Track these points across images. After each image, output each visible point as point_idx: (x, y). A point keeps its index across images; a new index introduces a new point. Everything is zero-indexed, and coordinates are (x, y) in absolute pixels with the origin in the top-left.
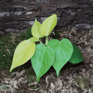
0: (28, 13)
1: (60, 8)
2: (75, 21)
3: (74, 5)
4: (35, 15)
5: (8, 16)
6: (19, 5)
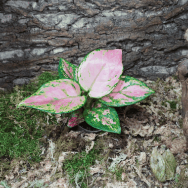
0: (56, 51)
1: (112, 42)
2: (139, 61)
3: (138, 35)
4: (69, 55)
5: (21, 57)
6: (40, 37)
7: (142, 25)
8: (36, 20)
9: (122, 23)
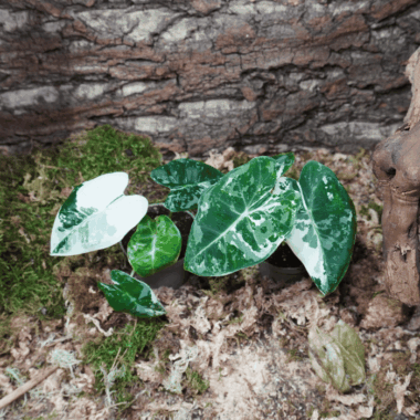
0: (128, 90)
1: (254, 70)
2: (318, 112)
3: (312, 55)
4: (157, 98)
5: (52, 103)
6: (92, 61)
7: (320, 32)
8: (81, 24)
9: (274, 28)
